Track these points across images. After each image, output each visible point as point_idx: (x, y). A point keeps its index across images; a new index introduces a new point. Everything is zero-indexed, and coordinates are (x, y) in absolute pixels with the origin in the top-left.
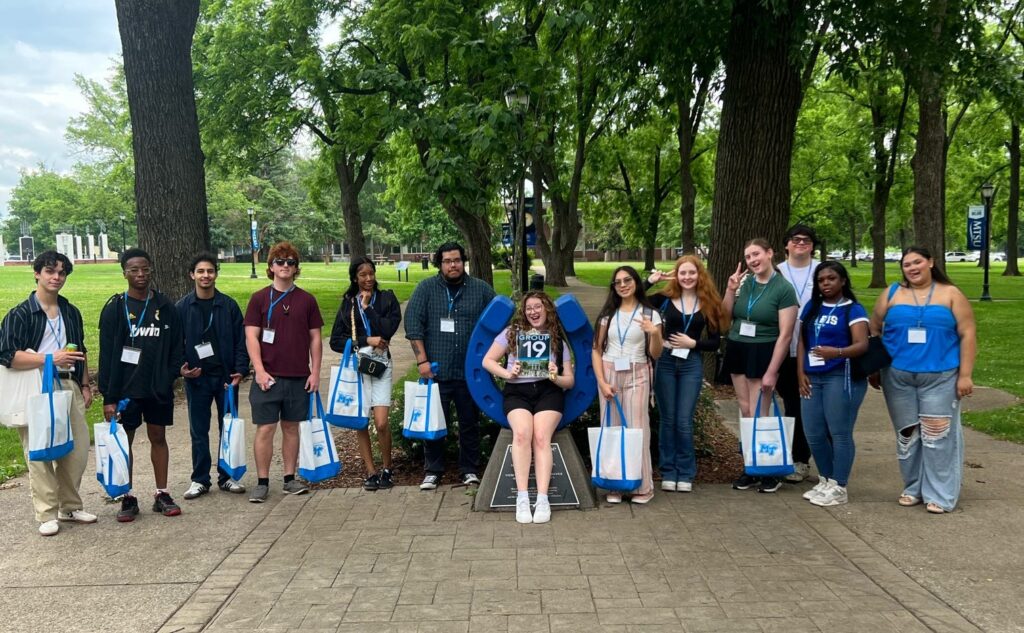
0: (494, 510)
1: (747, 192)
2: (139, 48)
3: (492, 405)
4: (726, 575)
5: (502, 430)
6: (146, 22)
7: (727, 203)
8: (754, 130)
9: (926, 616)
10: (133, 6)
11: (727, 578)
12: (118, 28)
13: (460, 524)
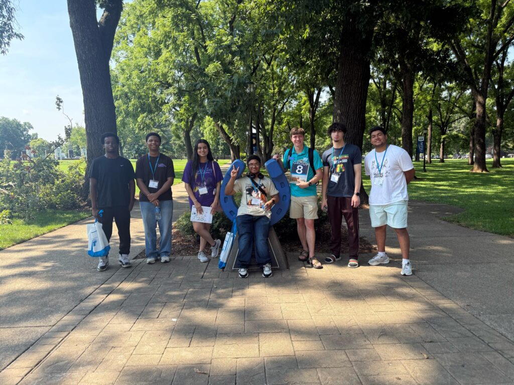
0: (234, 271)
2: (84, 58)
6: (87, 47)
8: (350, 94)
10: (81, 40)
12: (75, 50)
13: (215, 280)
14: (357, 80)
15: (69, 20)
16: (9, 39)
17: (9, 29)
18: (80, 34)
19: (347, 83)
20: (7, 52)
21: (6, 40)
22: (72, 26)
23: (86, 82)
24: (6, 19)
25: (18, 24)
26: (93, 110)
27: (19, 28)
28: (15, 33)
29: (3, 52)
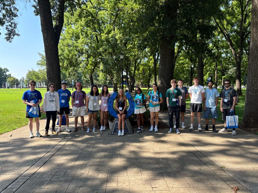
0: (113, 134)
1: (165, 74)
2: (47, 45)
3: (113, 113)
4: (157, 146)
5: (115, 119)
6: (49, 40)
7: (161, 75)
8: (166, 62)
9: (196, 154)
10: (46, 37)
11: (158, 147)
13: (106, 137)
14: (169, 55)
15: (41, 29)
16: (13, 36)
17: (14, 32)
18: (46, 35)
19: (164, 57)
20: (12, 42)
21: (12, 37)
22: (42, 31)
23: (48, 56)
24: (13, 28)
25: (18, 30)
26: (50, 68)
27: (18, 32)
28: (16, 34)
29: (10, 42)
